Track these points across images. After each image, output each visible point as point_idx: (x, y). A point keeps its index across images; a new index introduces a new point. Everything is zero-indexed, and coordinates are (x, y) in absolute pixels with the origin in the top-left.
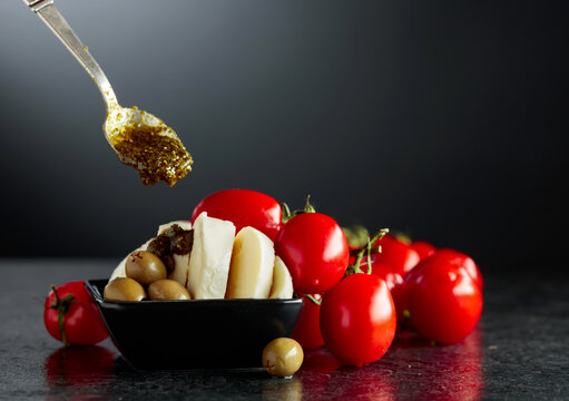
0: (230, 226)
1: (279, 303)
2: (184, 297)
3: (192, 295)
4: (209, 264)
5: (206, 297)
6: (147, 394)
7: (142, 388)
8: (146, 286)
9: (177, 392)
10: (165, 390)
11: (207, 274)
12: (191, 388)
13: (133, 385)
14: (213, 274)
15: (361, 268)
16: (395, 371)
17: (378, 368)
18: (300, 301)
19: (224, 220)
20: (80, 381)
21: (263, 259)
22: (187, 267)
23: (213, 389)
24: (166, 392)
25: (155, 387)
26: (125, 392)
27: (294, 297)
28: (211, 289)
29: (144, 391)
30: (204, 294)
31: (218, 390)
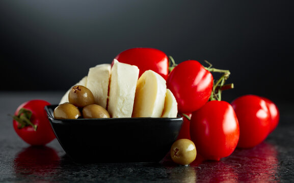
0: (135, 69)
1: (168, 121)
2: (105, 116)
3: (111, 115)
4: (121, 95)
5: (120, 116)
6: (80, 180)
7: (77, 176)
8: (81, 109)
9: (100, 179)
10: (92, 177)
11: (120, 101)
12: (110, 176)
13: (71, 174)
14: (124, 101)
15: (214, 97)
16: (242, 165)
17: (231, 162)
18: (181, 119)
19: (132, 65)
20: (37, 171)
21: (158, 91)
22: (107, 97)
23: (124, 177)
24: (93, 180)
25: (86, 176)
26: (66, 179)
27: (178, 117)
28: (123, 110)
29: (78, 179)
30: (118, 115)
31: (127, 178)
